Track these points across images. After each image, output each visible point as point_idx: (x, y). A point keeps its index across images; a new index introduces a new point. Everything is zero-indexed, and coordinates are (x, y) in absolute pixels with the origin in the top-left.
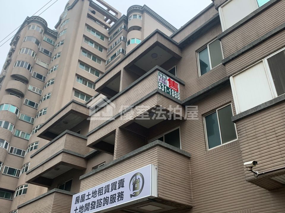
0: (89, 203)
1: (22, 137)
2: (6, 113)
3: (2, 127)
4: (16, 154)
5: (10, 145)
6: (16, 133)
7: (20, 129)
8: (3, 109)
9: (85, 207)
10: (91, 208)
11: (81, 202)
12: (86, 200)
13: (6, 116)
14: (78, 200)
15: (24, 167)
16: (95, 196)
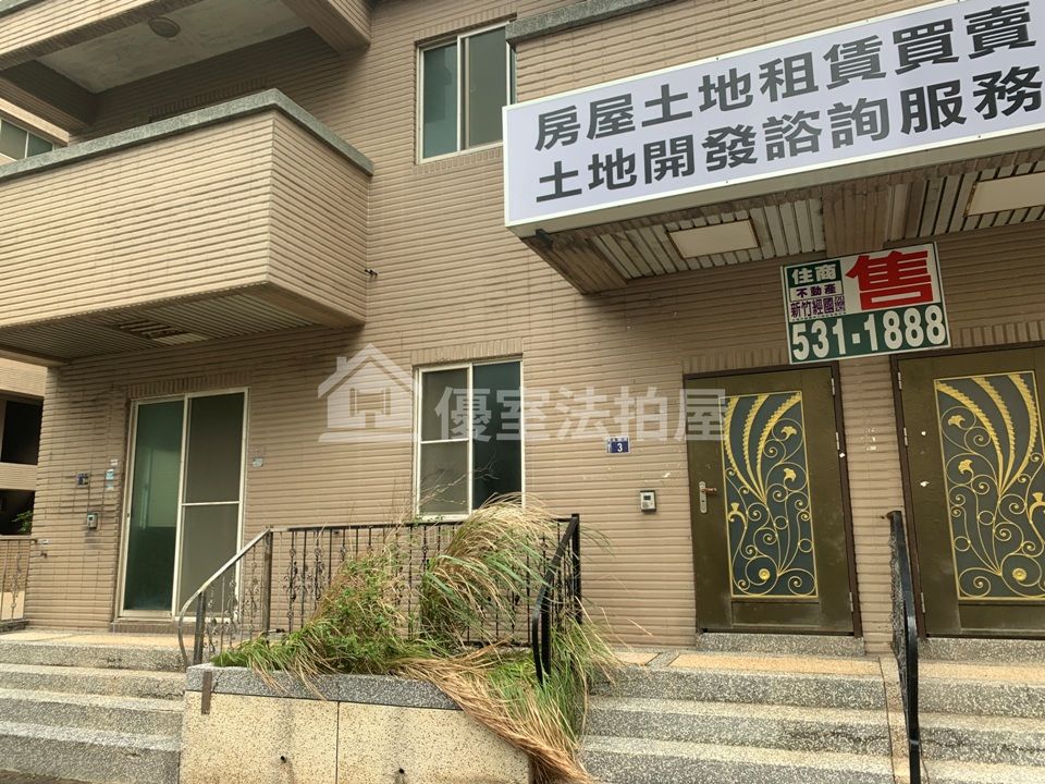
0: (688, 138)
9: (648, 157)
10: (710, 160)
12: (645, 124)
14: (563, 129)
16: (735, 102)
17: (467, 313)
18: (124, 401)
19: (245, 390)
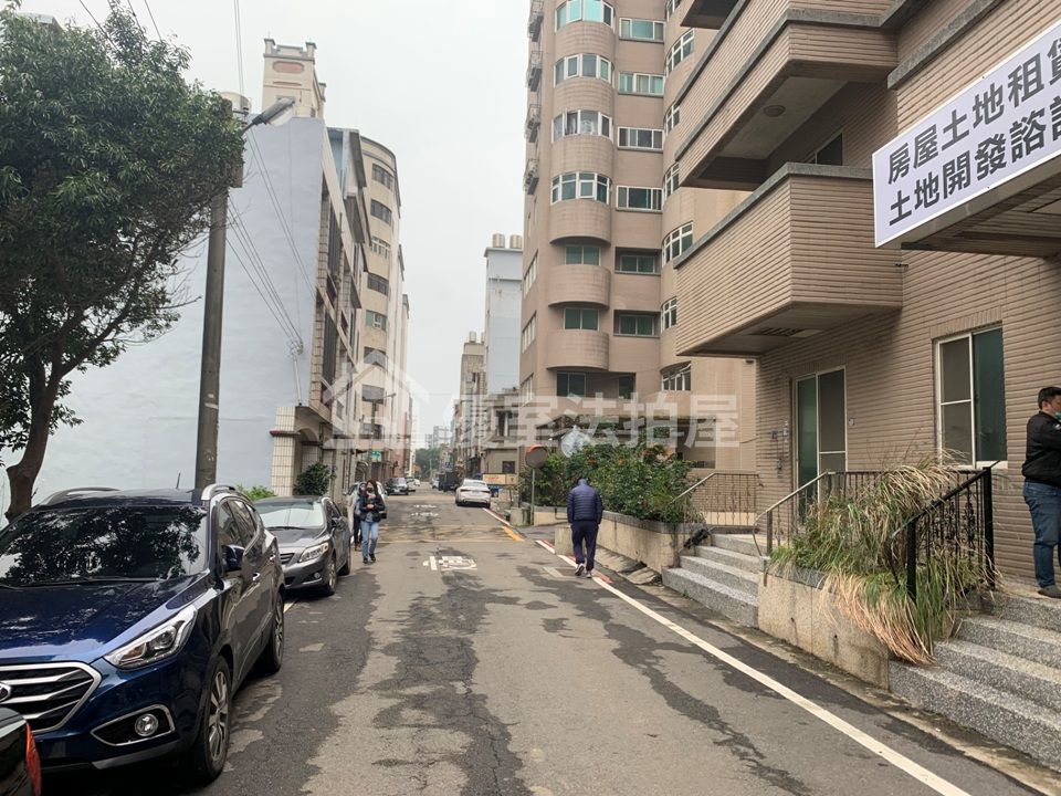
0: (967, 154)
1: (642, 93)
2: (580, 28)
3: (581, 75)
4: (637, 147)
5: (616, 124)
6: (622, 82)
7: (629, 70)
8: (568, 21)
9: (945, 176)
10: (979, 170)
11: (920, 164)
12: (944, 148)
13: (581, 37)
14: (901, 164)
15: (669, 176)
16: (995, 113)
17: (963, 289)
18: (788, 379)
19: (844, 367)
